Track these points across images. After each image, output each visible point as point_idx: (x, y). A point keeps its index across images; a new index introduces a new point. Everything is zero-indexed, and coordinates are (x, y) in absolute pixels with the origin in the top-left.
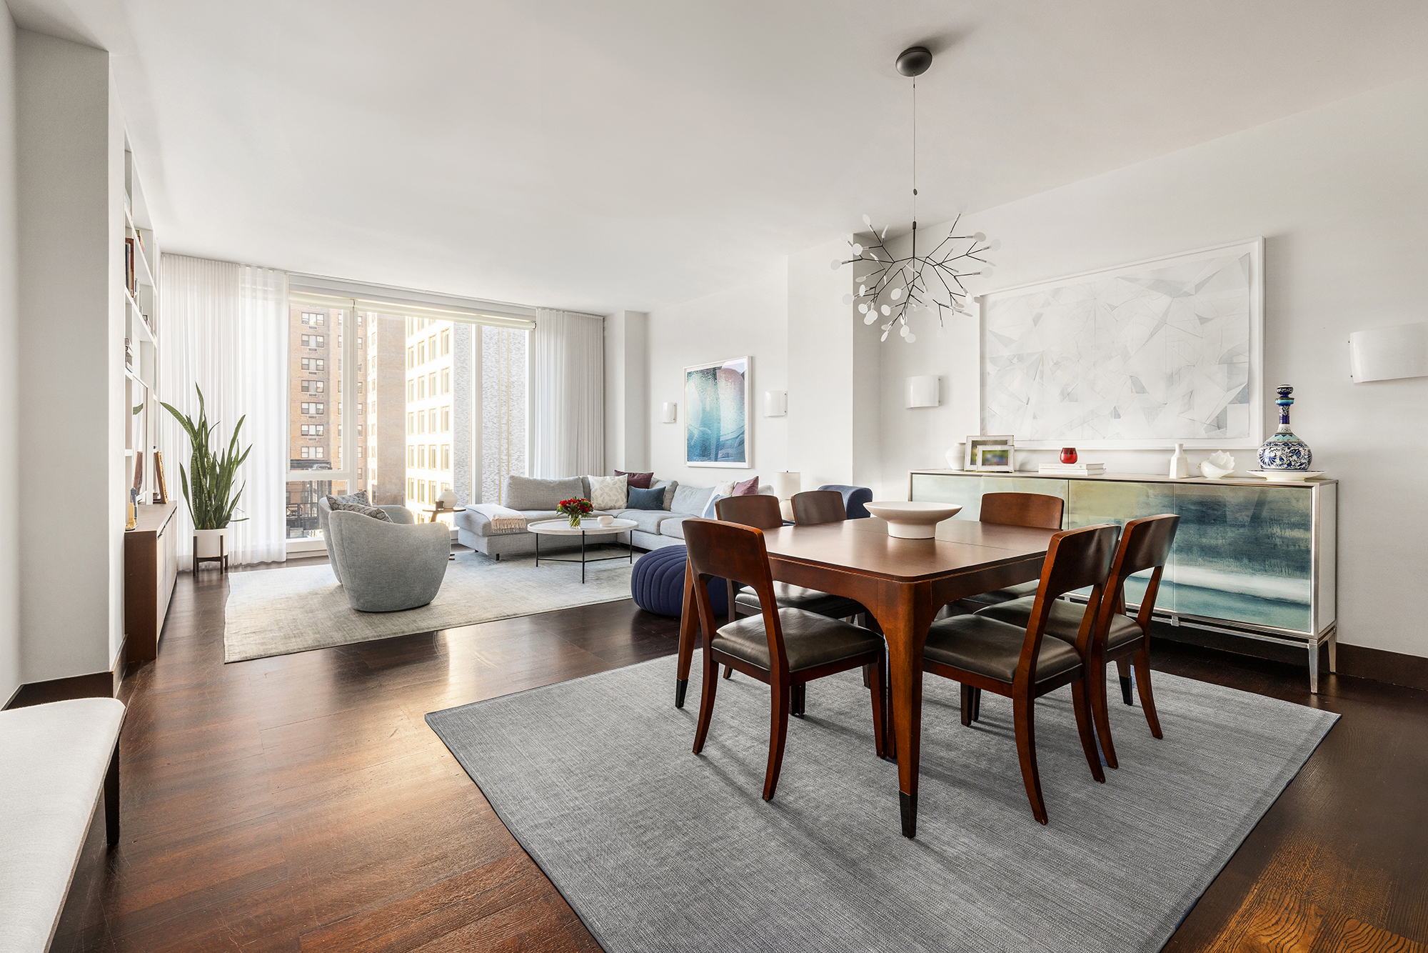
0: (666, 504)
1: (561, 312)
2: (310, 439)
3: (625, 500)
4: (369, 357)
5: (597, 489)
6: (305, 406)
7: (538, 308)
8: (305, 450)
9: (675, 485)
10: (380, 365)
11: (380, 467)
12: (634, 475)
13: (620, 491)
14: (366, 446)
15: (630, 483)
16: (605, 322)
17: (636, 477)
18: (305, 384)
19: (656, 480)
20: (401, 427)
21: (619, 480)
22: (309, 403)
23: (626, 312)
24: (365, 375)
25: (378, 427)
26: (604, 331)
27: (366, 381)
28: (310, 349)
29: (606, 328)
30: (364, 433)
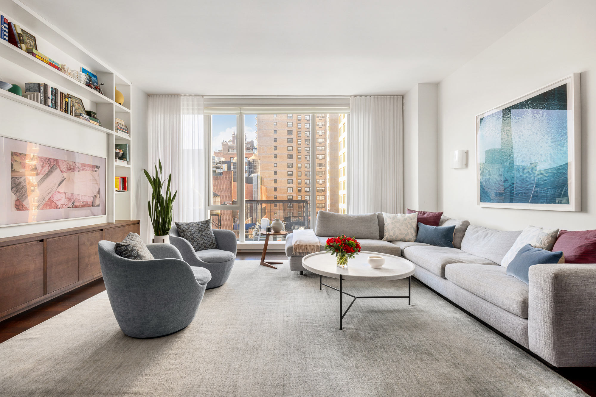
0: (456, 241)
1: (368, 97)
2: (307, 193)
3: (414, 234)
4: (327, 162)
5: (389, 224)
6: (306, 181)
7: (351, 96)
8: (306, 197)
9: (466, 225)
10: (330, 164)
11: (330, 203)
12: (424, 213)
13: (409, 226)
14: (326, 195)
15: (419, 220)
16: (404, 99)
17: (425, 215)
18: (306, 173)
19: (446, 218)
20: (337, 188)
21: (409, 217)
22: (307, 180)
23: (419, 84)
24: (326, 168)
25: (330, 188)
26: (403, 106)
27: (326, 170)
28: (307, 160)
29: (404, 104)
30: (325, 190)
